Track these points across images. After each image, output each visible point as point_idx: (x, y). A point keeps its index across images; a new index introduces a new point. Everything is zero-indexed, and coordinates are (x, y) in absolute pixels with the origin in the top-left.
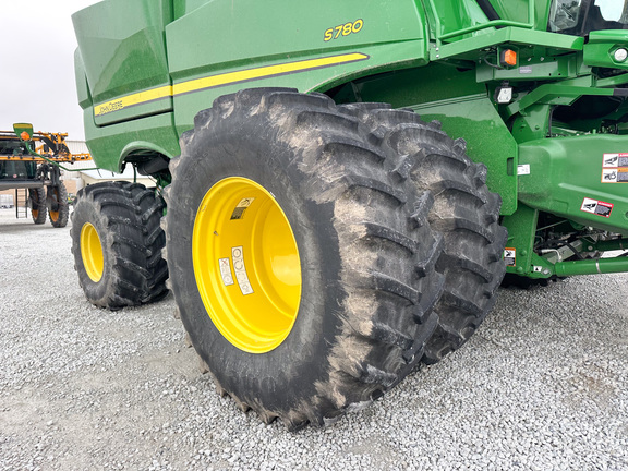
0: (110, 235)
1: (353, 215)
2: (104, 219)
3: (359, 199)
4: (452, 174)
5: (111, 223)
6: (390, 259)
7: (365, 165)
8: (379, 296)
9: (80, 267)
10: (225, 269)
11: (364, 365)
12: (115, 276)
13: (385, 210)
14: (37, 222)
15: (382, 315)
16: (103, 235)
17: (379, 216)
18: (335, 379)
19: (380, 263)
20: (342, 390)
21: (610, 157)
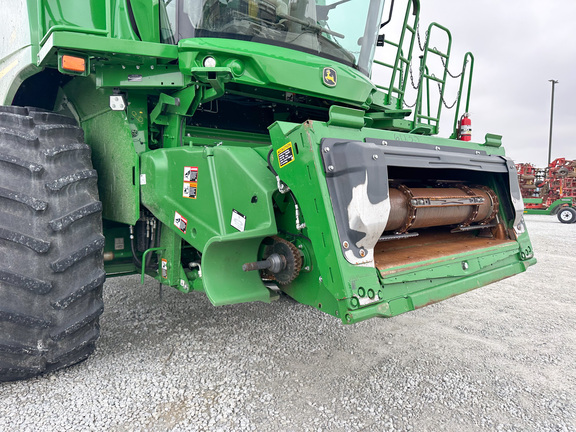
21: (187, 170)
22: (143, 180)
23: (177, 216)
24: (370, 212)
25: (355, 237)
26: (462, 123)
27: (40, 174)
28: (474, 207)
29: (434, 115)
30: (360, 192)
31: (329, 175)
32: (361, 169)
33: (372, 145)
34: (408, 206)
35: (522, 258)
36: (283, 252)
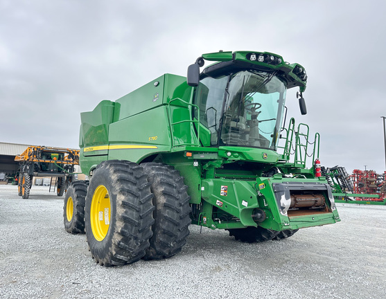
0: (76, 202)
1: (121, 198)
2: (75, 195)
3: (123, 194)
4: (169, 189)
5: (77, 197)
6: (130, 212)
7: (129, 185)
8: (125, 222)
9: (65, 215)
10: (100, 215)
11: (120, 242)
12: (76, 219)
13: (131, 198)
14: (59, 195)
15: (125, 227)
16: (74, 202)
17: (129, 199)
18: (113, 247)
19: (126, 212)
20: (115, 250)
21: (222, 187)
22: (203, 189)
23: (218, 201)
24: (286, 202)
25: (283, 208)
26: (316, 162)
27: (176, 187)
28: (316, 201)
29: (303, 160)
30: (283, 197)
31: (275, 192)
32: (283, 191)
33: (285, 185)
34: (295, 200)
35: (335, 219)
36: (261, 213)
